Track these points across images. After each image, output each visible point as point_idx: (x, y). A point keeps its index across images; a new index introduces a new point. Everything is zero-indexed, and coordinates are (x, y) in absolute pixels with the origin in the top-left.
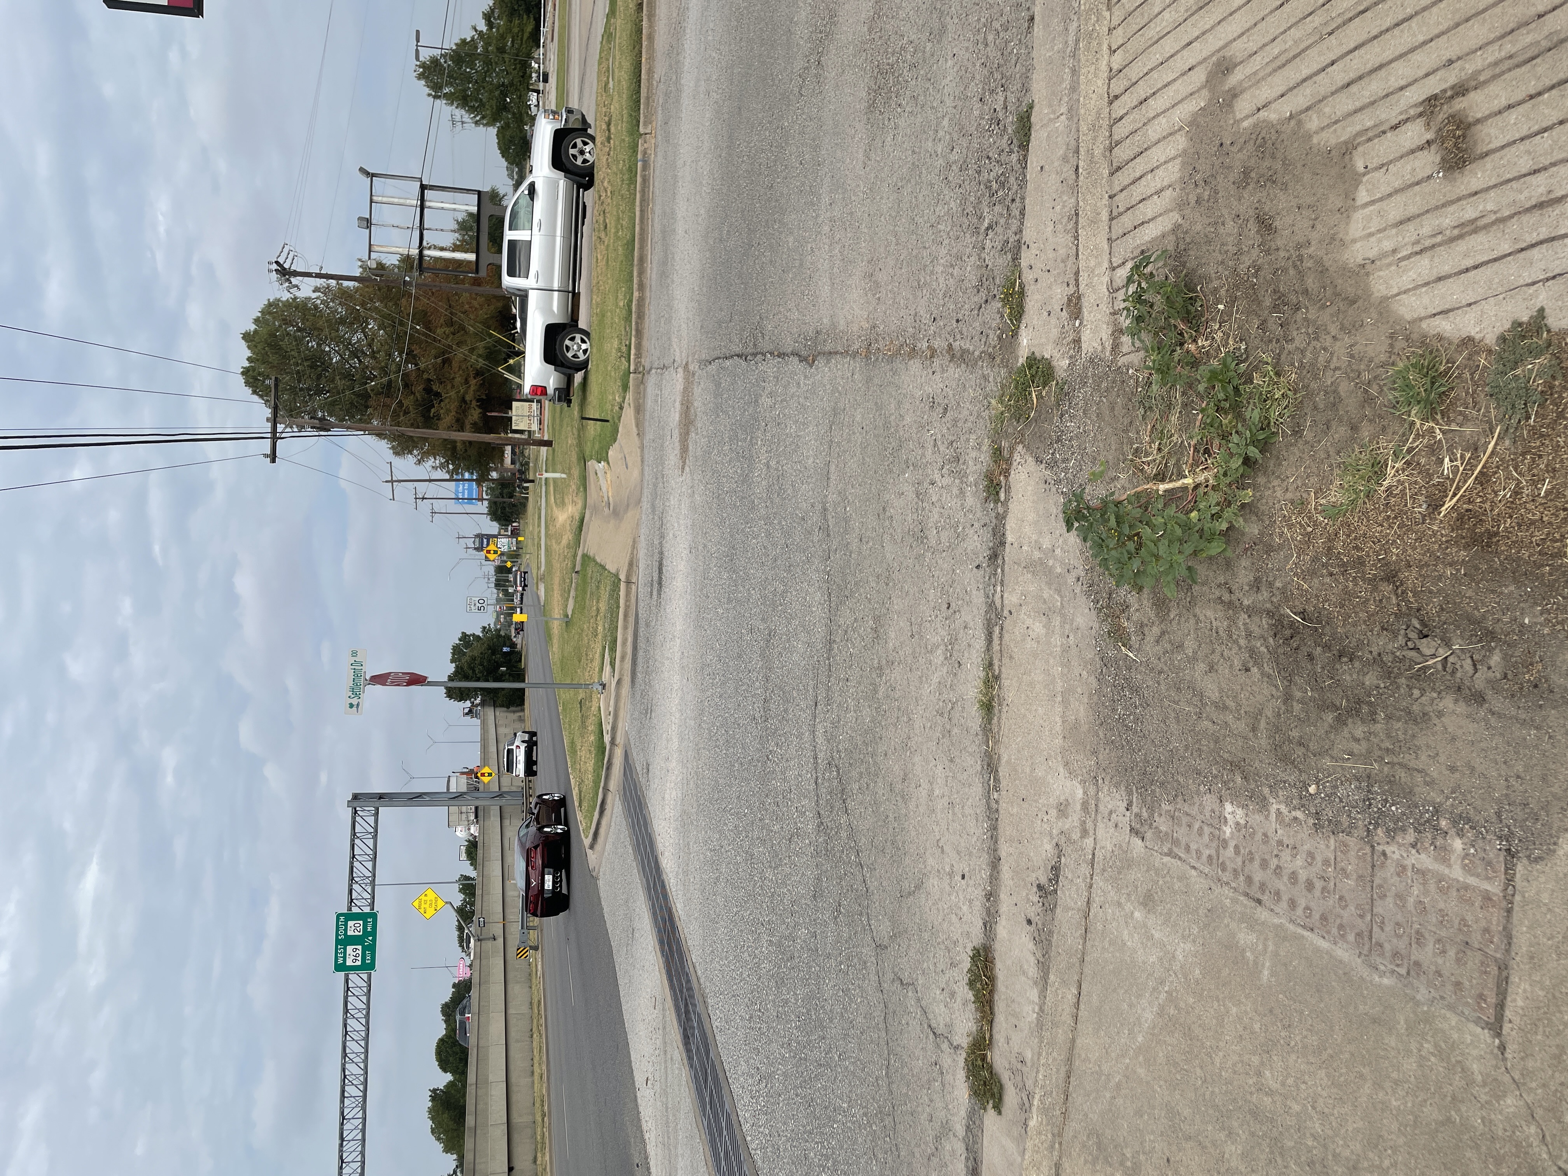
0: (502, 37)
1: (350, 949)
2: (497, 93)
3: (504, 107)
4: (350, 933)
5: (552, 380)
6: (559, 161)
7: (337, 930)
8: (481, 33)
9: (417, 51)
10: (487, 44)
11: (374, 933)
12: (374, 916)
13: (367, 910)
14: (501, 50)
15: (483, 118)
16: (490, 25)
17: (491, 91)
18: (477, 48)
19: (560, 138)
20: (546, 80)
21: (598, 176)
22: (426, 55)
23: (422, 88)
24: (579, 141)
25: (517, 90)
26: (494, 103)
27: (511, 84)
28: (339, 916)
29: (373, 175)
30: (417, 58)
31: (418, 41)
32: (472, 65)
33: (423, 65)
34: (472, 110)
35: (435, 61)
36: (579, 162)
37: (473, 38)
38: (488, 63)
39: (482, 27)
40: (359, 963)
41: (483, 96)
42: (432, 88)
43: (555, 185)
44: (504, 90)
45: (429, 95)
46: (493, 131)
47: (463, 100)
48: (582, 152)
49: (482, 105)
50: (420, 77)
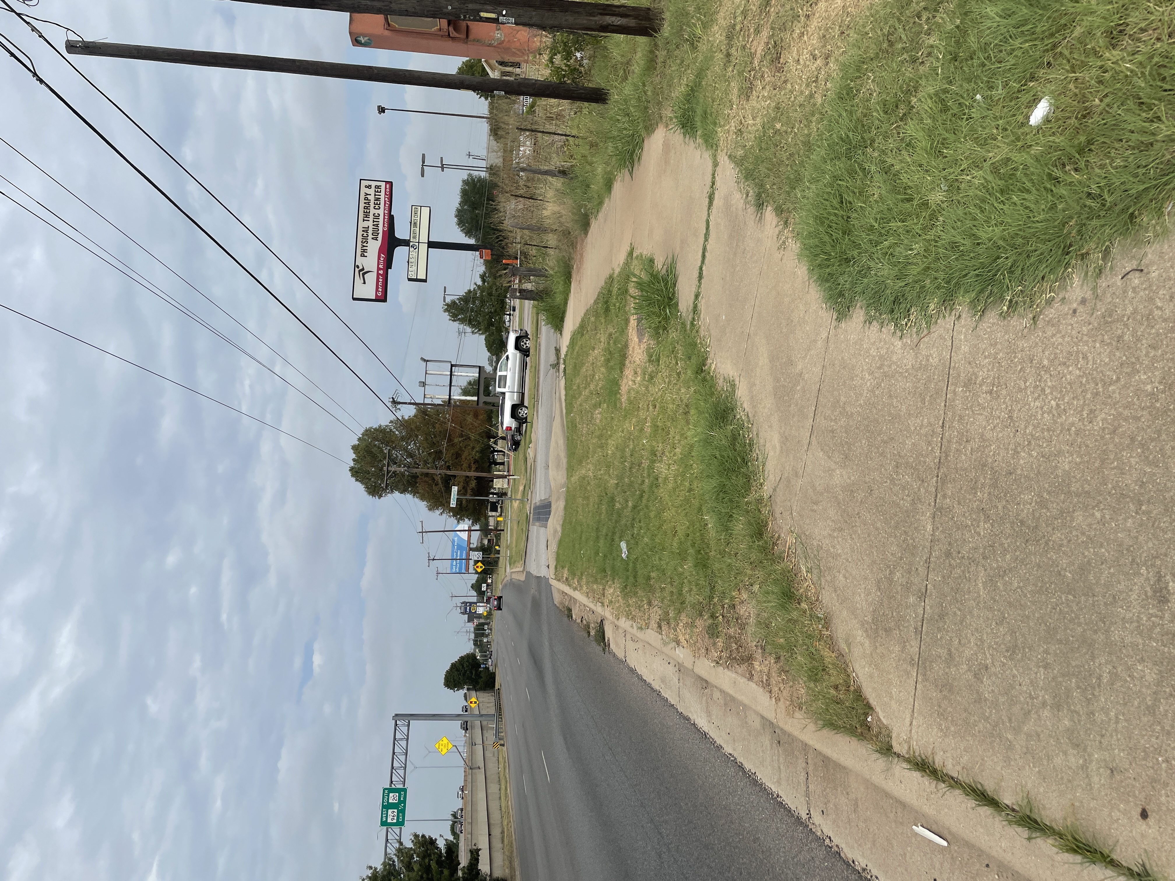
0: (491, 287)
1: (390, 811)
2: (487, 317)
3: (491, 324)
4: (390, 801)
5: (513, 424)
6: (517, 347)
7: (383, 799)
8: (479, 286)
9: (444, 297)
10: (482, 292)
11: (404, 802)
12: (405, 790)
13: (401, 786)
14: (490, 294)
15: (479, 330)
16: (484, 281)
17: (484, 316)
18: (476, 294)
19: (518, 339)
20: (514, 310)
21: (531, 351)
22: (449, 300)
23: (446, 316)
24: (524, 340)
25: (498, 314)
26: (486, 322)
27: (495, 311)
28: (384, 789)
29: (428, 361)
30: (444, 301)
31: (445, 292)
32: (474, 303)
33: (447, 305)
34: (473, 326)
35: (454, 302)
36: (524, 347)
37: (474, 289)
38: (483, 302)
39: (480, 283)
40: (395, 821)
41: (480, 319)
42: (452, 316)
43: (516, 355)
44: (491, 315)
45: (450, 320)
46: (483, 337)
47: (470, 322)
48: (526, 344)
49: (479, 323)
50: (446, 310)
